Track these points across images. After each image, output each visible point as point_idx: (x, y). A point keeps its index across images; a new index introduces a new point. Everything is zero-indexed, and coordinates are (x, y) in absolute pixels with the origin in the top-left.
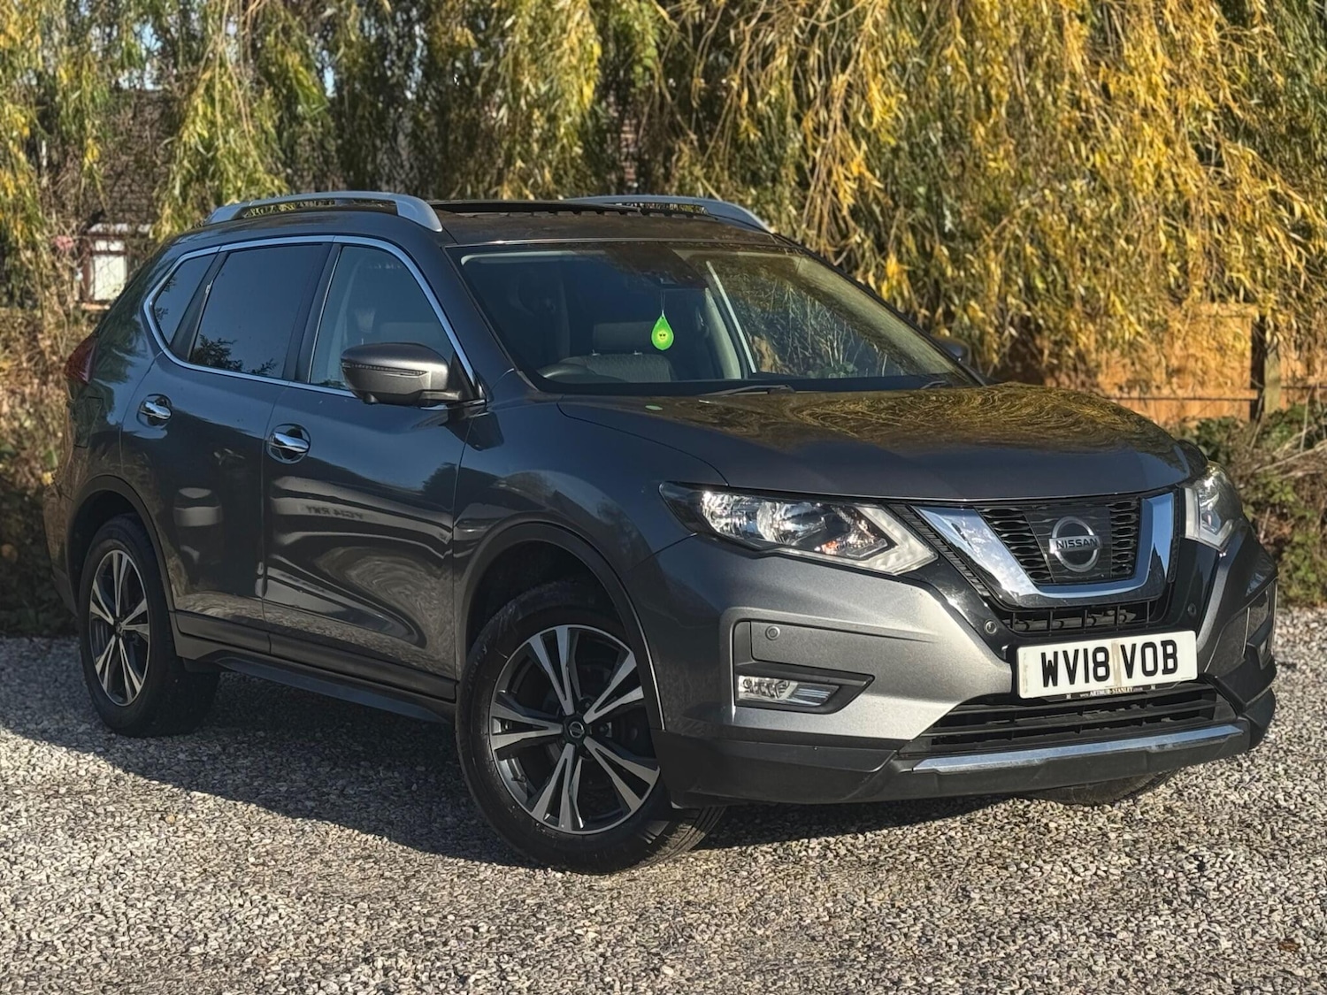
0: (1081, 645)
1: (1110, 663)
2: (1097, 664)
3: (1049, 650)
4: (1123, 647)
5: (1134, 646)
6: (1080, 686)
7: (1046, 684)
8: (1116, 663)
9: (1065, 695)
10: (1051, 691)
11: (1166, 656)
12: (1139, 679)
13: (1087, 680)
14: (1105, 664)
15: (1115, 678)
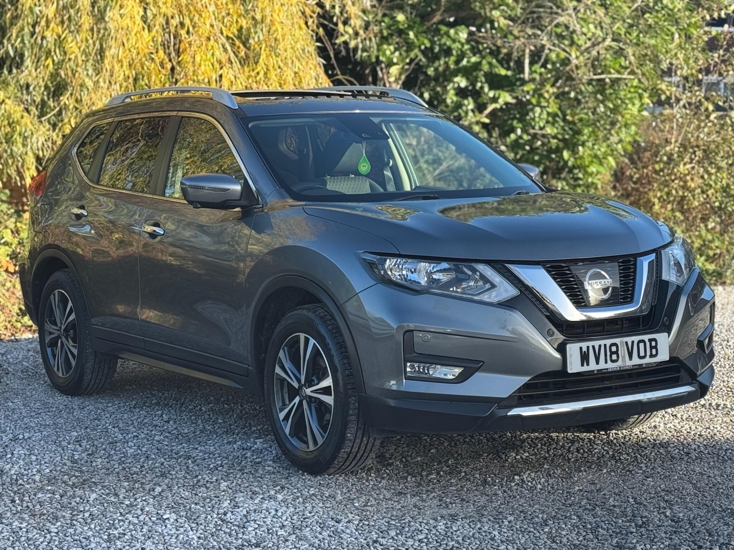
0: (602, 342)
1: (619, 352)
2: (612, 353)
3: (584, 345)
4: (626, 343)
5: (633, 342)
6: (602, 365)
7: (582, 365)
8: (623, 351)
9: (593, 371)
10: (585, 368)
11: (651, 348)
12: (636, 361)
13: (606, 362)
14: (617, 353)
15: (622, 361)
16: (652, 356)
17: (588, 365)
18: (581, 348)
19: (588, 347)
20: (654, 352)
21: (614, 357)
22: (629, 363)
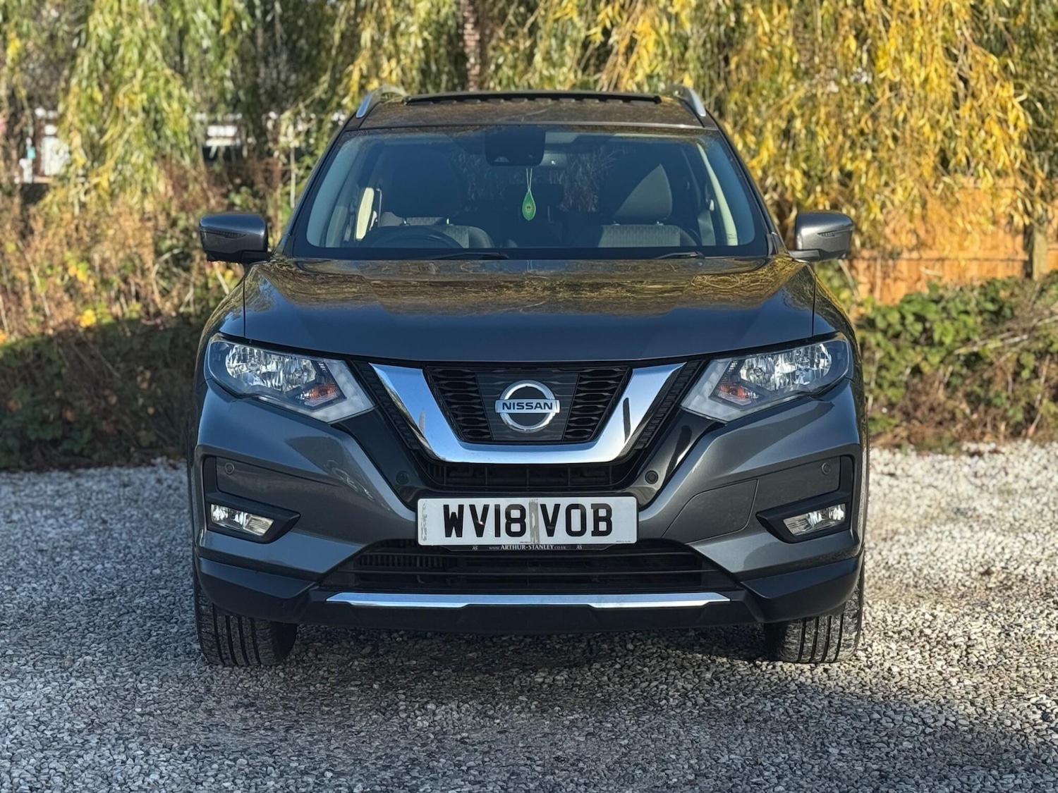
0: (492, 502)
1: (527, 520)
2: (510, 520)
3: (454, 504)
4: (544, 507)
5: (557, 507)
6: (489, 538)
7: (448, 534)
8: (535, 521)
9: (471, 547)
10: (454, 540)
11: (597, 519)
12: (561, 537)
13: (498, 534)
14: (521, 520)
15: (532, 535)
16: (596, 532)
17: (459, 534)
18: (446, 508)
19: (461, 507)
20: (603, 526)
21: (516, 527)
22: (545, 540)
